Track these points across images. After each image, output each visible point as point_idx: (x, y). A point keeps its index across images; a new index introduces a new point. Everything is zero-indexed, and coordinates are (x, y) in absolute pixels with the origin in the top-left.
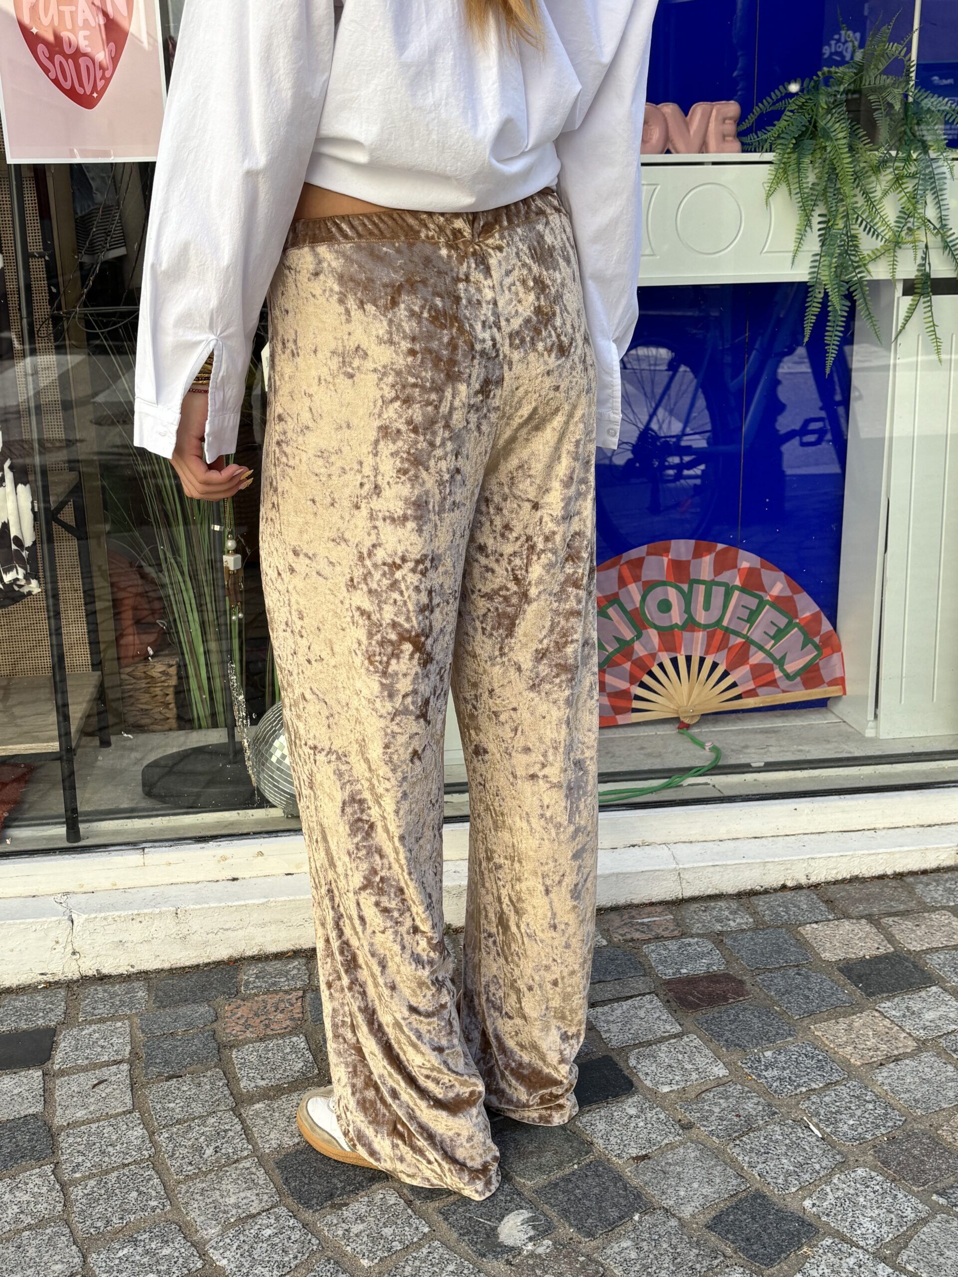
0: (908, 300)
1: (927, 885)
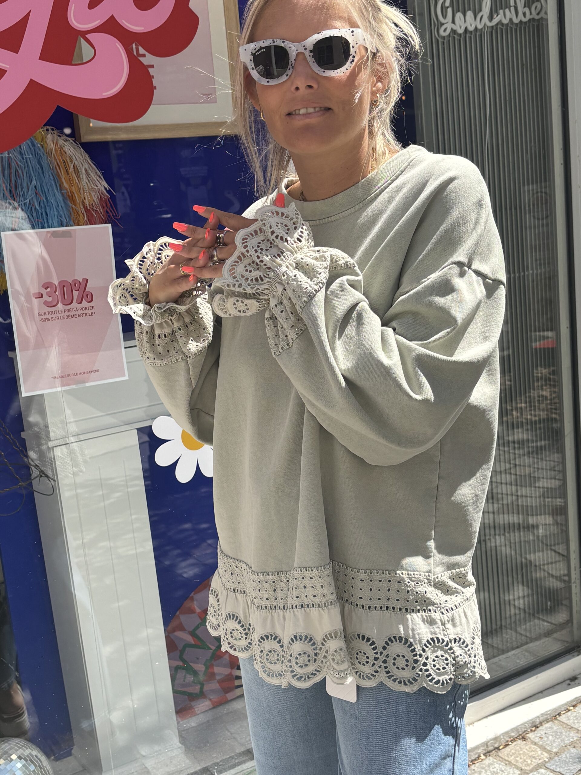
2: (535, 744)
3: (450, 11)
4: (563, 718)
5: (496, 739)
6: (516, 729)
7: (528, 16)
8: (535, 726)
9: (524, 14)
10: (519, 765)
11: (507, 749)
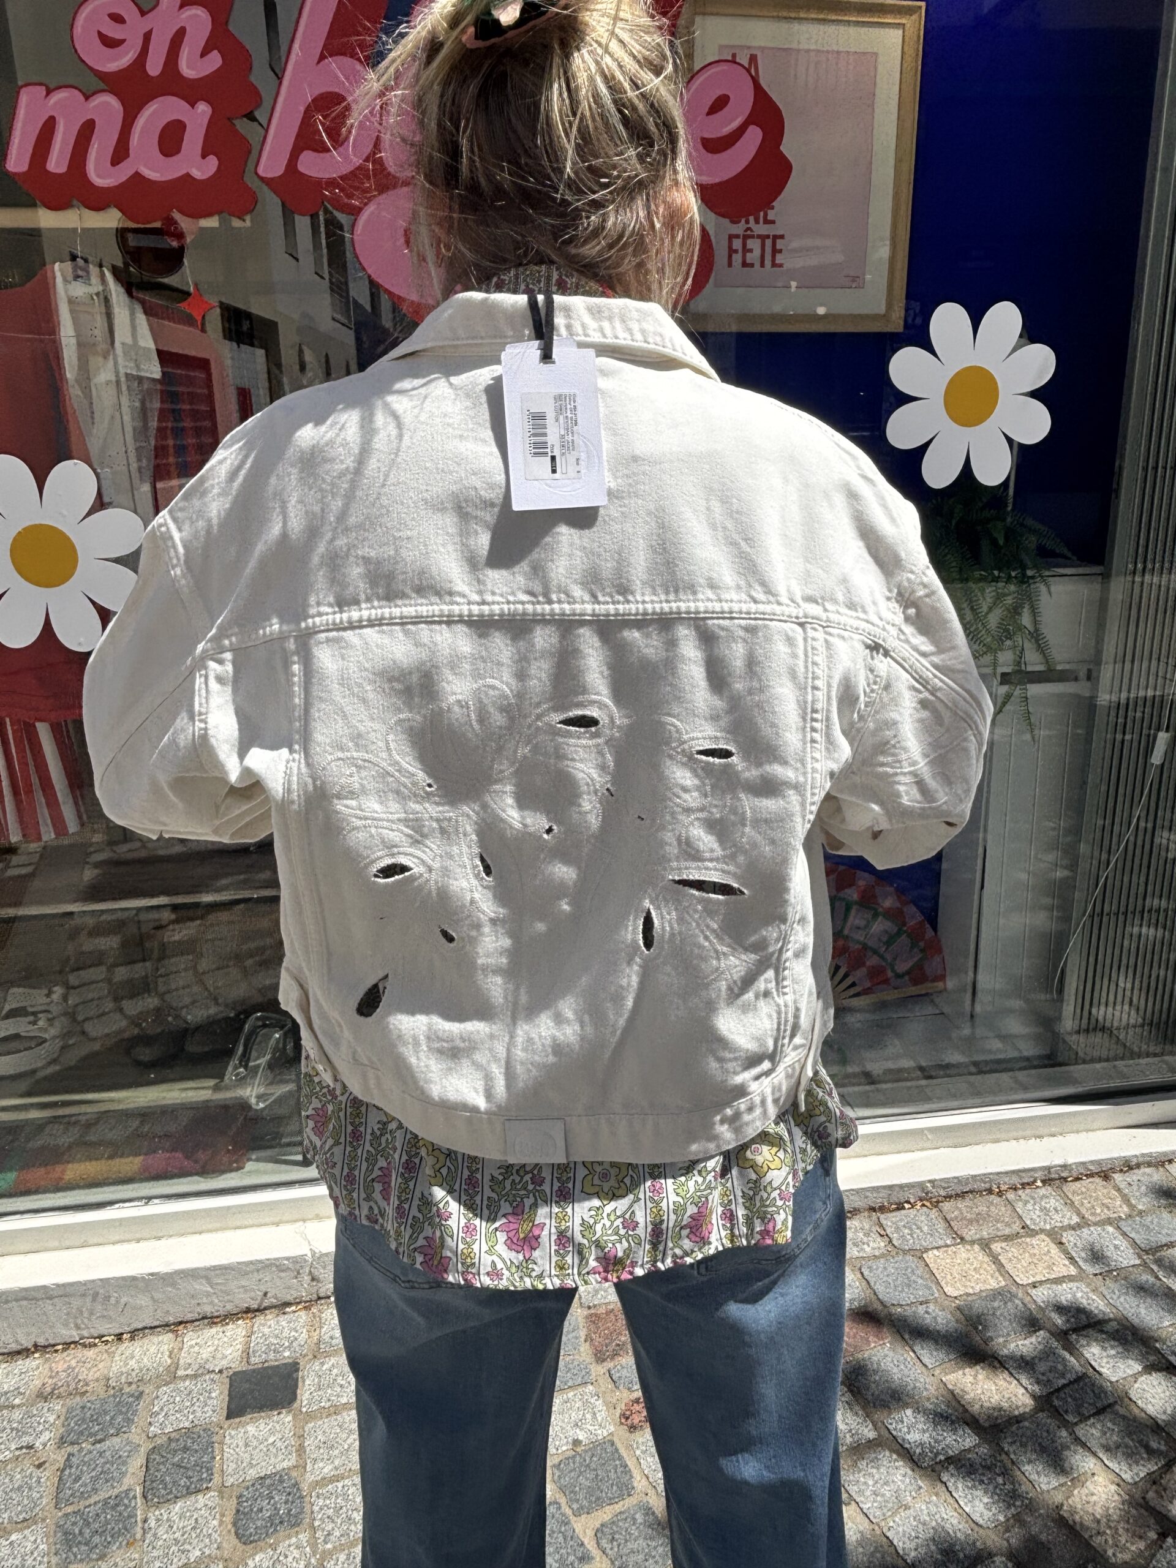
0: (1005, 688)
1: (1026, 1203)
2: (1119, 1190)
4: (1172, 1168)
5: (1065, 1167)
6: (1099, 1163)
8: (1128, 1166)
10: (1083, 1211)
11: (1078, 1184)
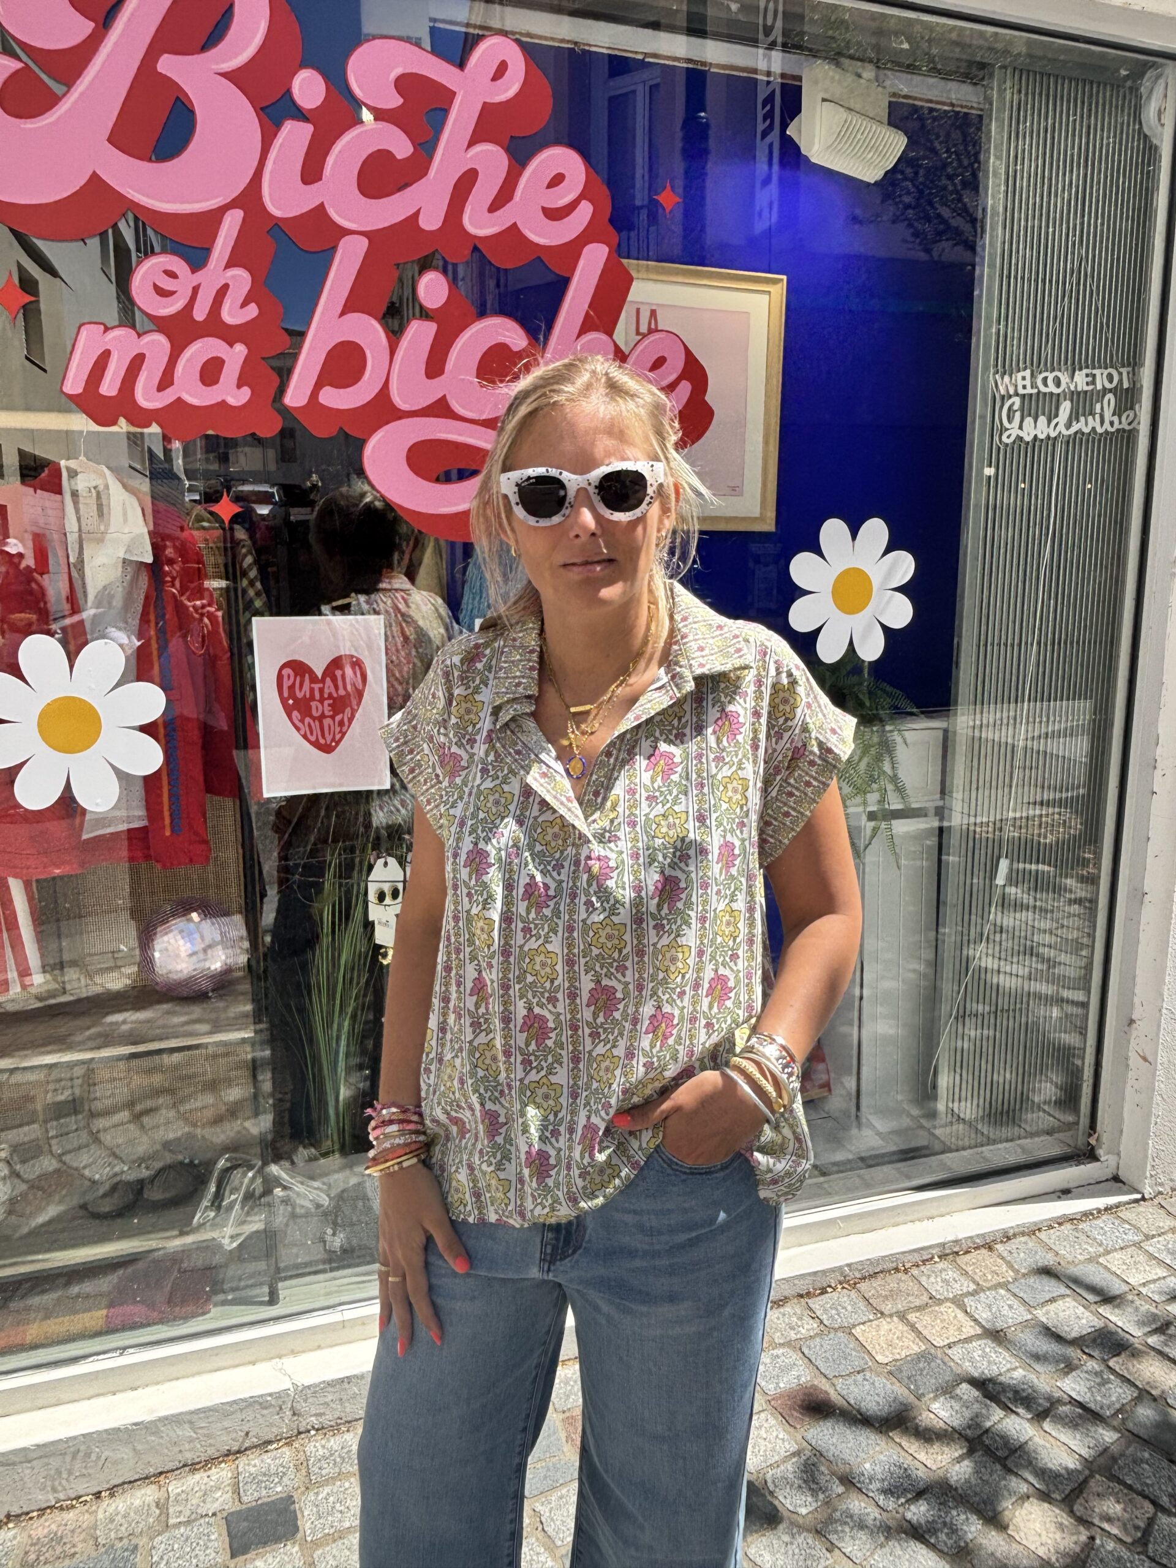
0: (872, 824)
1: (929, 1277)
2: (1003, 1258)
3: (1018, 415)
4: (1043, 1235)
5: (956, 1242)
6: (983, 1236)
7: (1116, 425)
8: (1007, 1237)
9: (1112, 424)
10: (977, 1278)
11: (968, 1256)
